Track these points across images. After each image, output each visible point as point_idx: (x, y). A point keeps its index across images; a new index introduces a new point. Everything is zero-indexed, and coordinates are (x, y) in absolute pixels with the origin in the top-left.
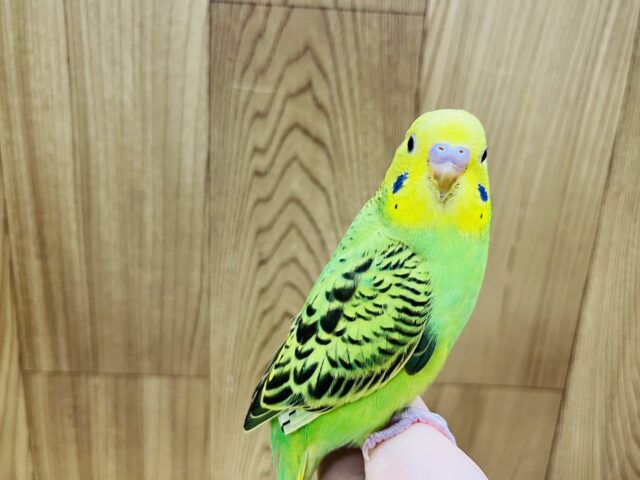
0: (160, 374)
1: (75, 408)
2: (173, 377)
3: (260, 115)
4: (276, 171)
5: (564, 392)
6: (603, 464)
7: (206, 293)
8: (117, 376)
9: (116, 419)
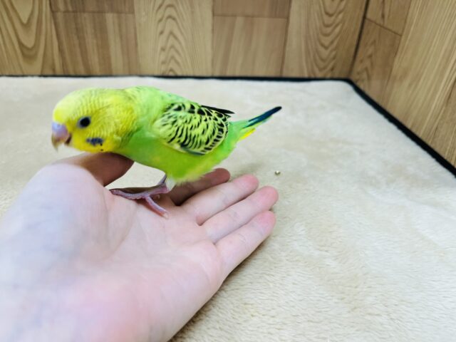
0: (113, 11)
1: (77, 29)
2: (119, 12)
5: (288, 18)
8: (93, 12)
9: (96, 35)
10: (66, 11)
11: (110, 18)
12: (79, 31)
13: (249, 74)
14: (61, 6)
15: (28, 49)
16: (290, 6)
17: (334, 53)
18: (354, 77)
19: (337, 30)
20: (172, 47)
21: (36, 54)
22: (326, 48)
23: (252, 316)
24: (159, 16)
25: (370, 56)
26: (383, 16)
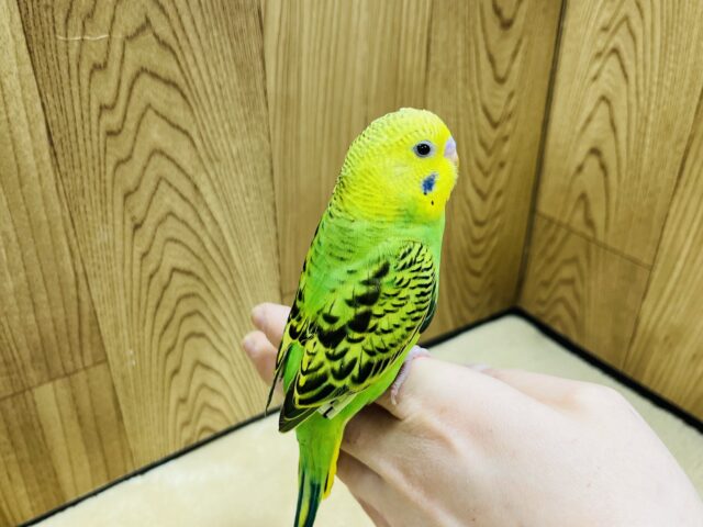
0: (52, 379)
2: (69, 374)
3: (97, 68)
4: (131, 125)
7: (82, 278)
11: (46, 394)
17: (491, 279)
22: (480, 275)
24: (167, 344)
26: (591, 224)
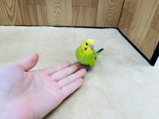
5: (97, 8)
6: (103, 20)
8: (33, 5)
9: (33, 12)
10: (24, 4)
11: (38, 7)
12: (28, 11)
13: (84, 26)
14: (22, 3)
15: (11, 16)
16: (98, 4)
17: (112, 19)
18: (119, 27)
19: (113, 12)
20: (59, 16)
21: (13, 18)
22: (110, 18)
23: (79, 104)
24: (54, 6)
25: (124, 21)
26: (128, 8)
